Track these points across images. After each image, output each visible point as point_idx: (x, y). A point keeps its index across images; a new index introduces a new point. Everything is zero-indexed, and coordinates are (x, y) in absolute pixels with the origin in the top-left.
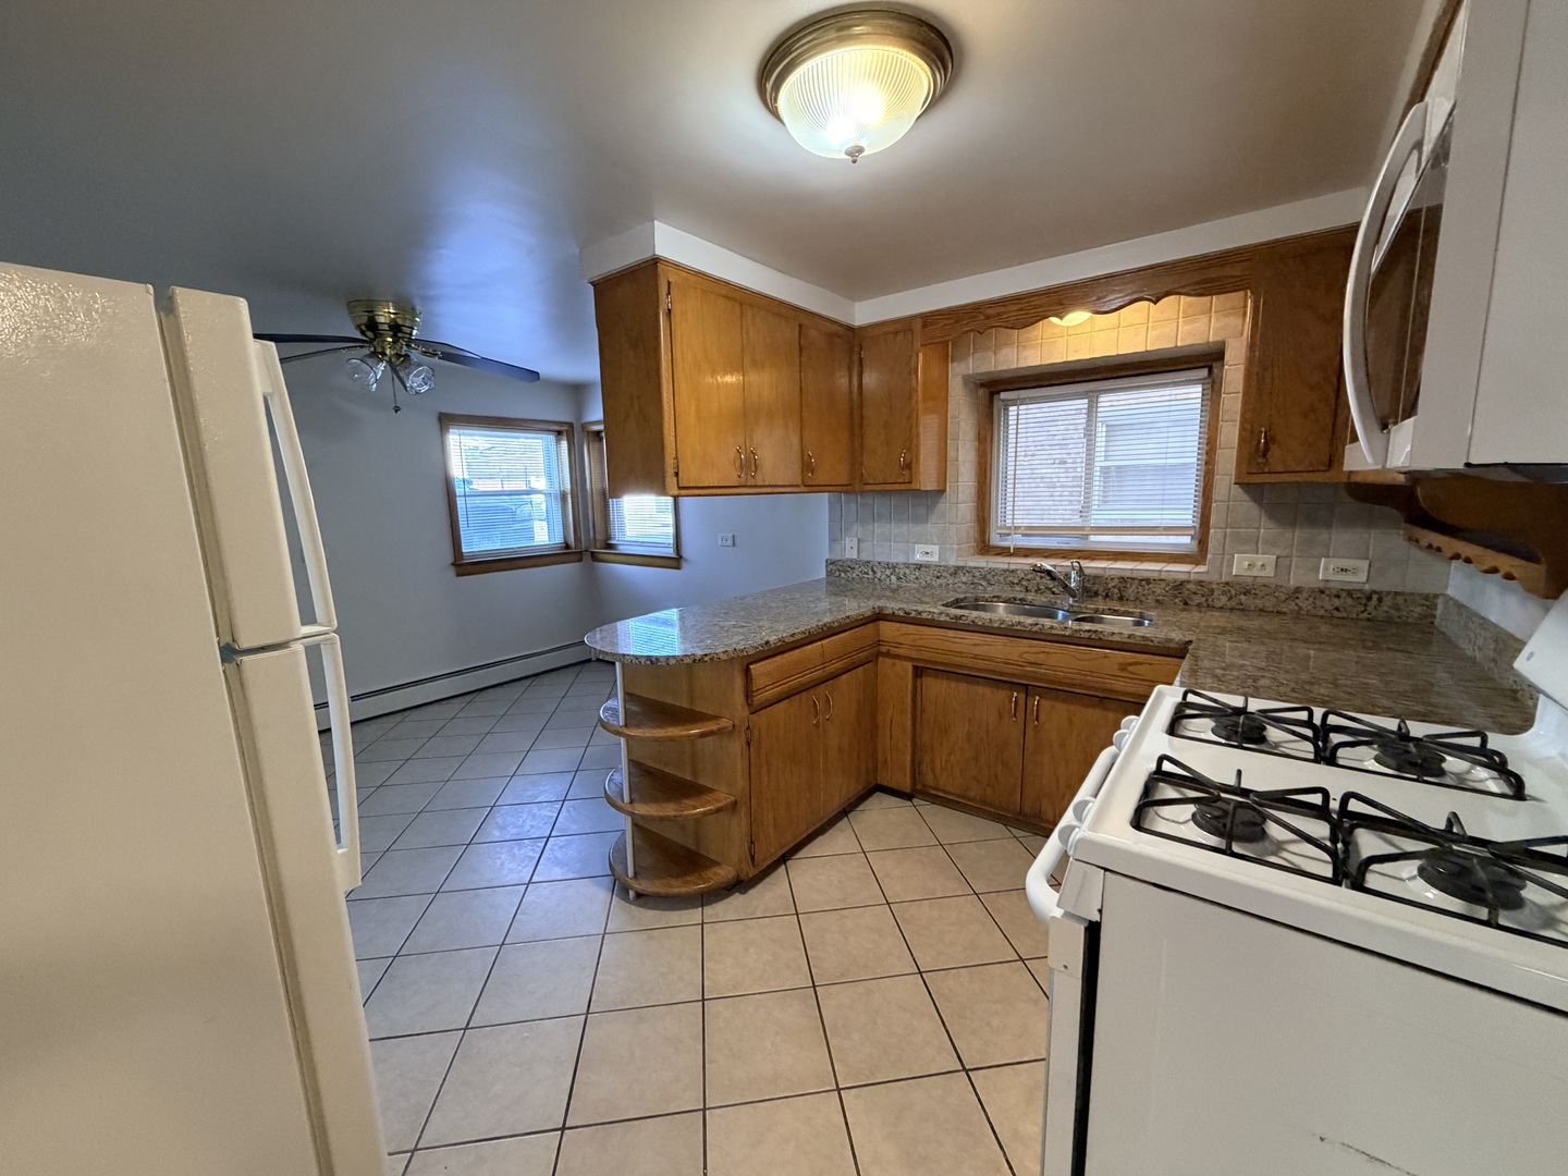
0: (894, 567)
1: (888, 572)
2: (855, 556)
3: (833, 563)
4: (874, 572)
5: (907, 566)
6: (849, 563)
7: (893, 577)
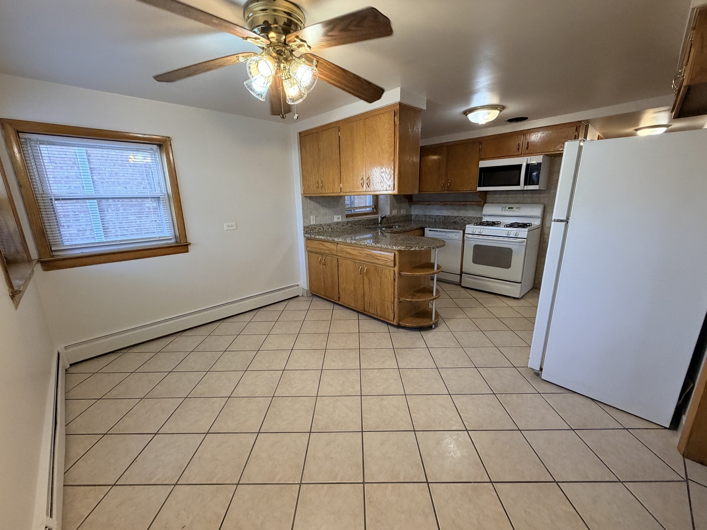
0: (330, 225)
1: (328, 227)
2: (314, 223)
3: (308, 227)
4: (323, 228)
5: (334, 224)
6: (314, 226)
7: (330, 229)
